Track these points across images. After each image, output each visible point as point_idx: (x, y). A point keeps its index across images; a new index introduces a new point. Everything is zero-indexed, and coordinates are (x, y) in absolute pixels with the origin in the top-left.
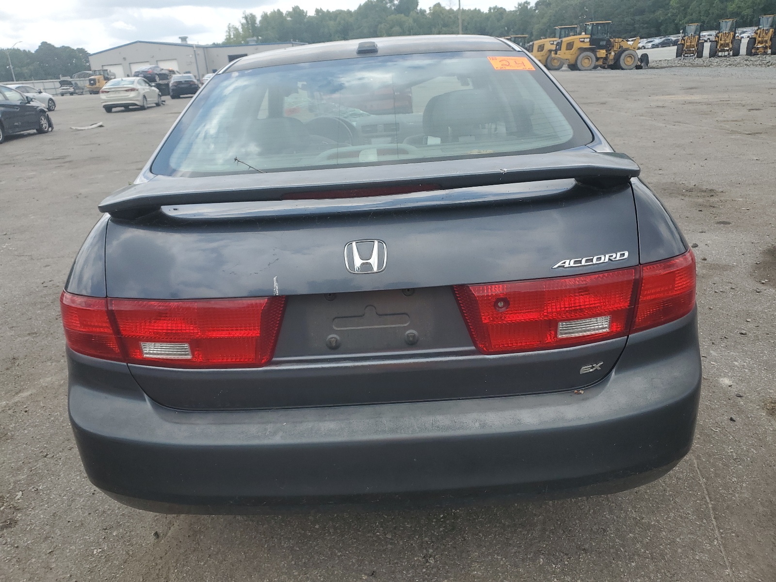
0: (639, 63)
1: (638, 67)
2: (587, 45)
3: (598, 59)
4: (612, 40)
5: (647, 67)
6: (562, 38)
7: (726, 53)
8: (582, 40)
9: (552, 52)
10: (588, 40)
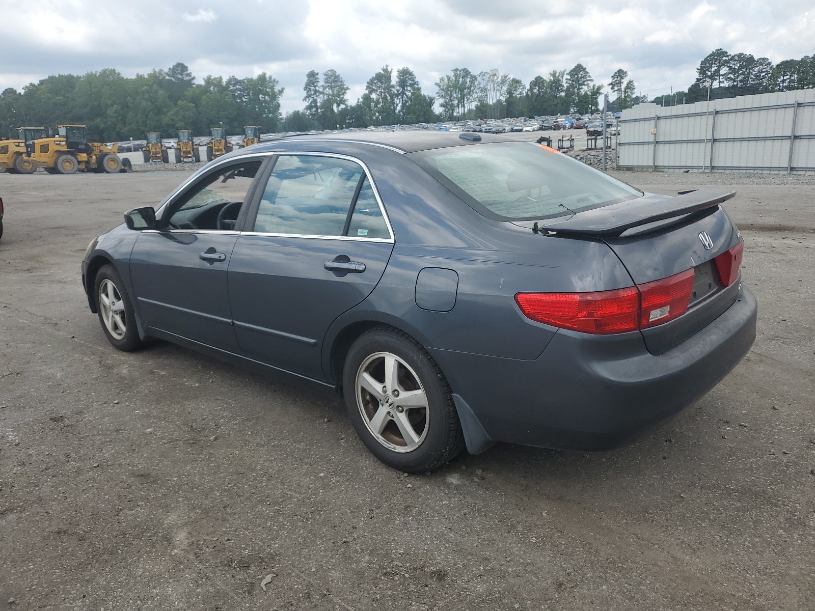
0: (123, 167)
1: (123, 171)
2: (65, 149)
3: (79, 162)
4: (90, 144)
5: (131, 171)
6: (34, 139)
7: (190, 160)
8: (57, 142)
9: (23, 154)
10: (64, 143)
